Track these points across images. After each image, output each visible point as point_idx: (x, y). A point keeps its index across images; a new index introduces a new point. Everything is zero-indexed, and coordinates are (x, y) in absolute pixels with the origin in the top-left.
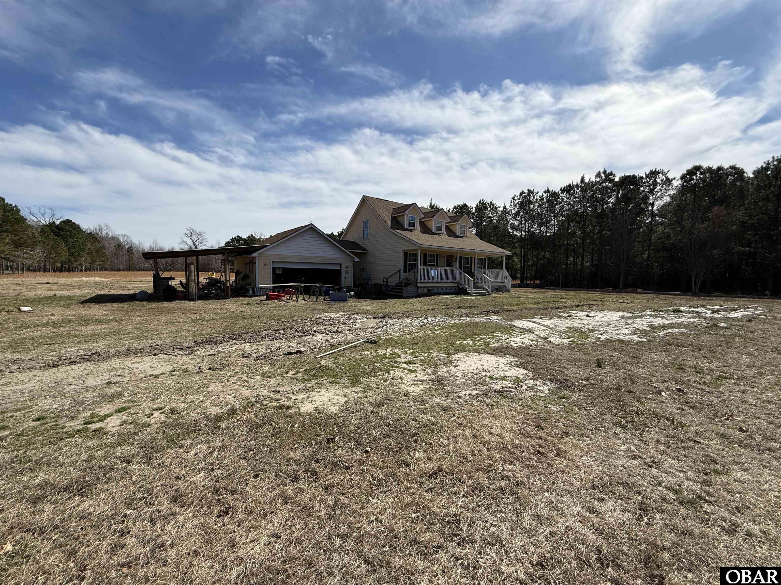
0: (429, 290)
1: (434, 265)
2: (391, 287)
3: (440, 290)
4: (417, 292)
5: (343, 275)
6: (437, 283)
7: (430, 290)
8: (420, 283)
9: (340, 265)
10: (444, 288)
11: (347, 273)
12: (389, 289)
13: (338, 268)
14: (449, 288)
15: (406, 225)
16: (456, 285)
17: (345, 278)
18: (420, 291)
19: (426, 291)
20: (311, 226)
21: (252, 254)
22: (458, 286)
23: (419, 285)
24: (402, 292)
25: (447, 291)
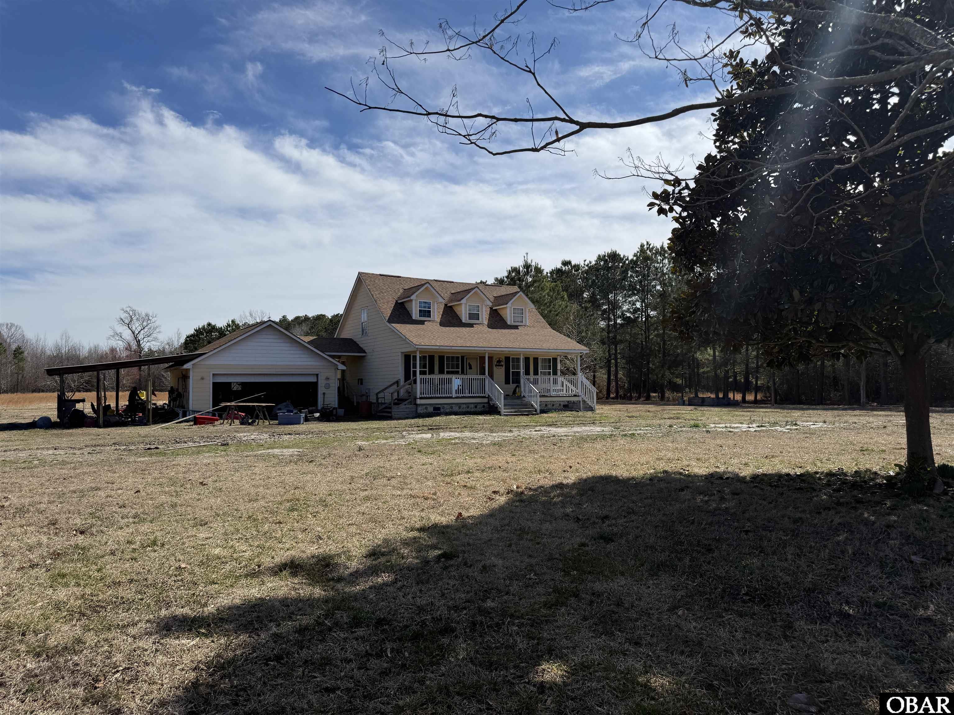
0: (435, 409)
1: (457, 373)
2: (384, 406)
3: (456, 409)
4: (416, 411)
5: (321, 390)
6: (451, 398)
7: (439, 409)
8: (421, 398)
9: (317, 375)
10: (464, 406)
11: (327, 386)
12: (380, 409)
13: (313, 379)
14: (473, 406)
15: (415, 315)
16: (486, 400)
17: (324, 394)
18: (420, 410)
19: (431, 409)
20: (269, 323)
21: (183, 365)
22: (488, 403)
23: (419, 402)
24: (390, 413)
25: (469, 410)
